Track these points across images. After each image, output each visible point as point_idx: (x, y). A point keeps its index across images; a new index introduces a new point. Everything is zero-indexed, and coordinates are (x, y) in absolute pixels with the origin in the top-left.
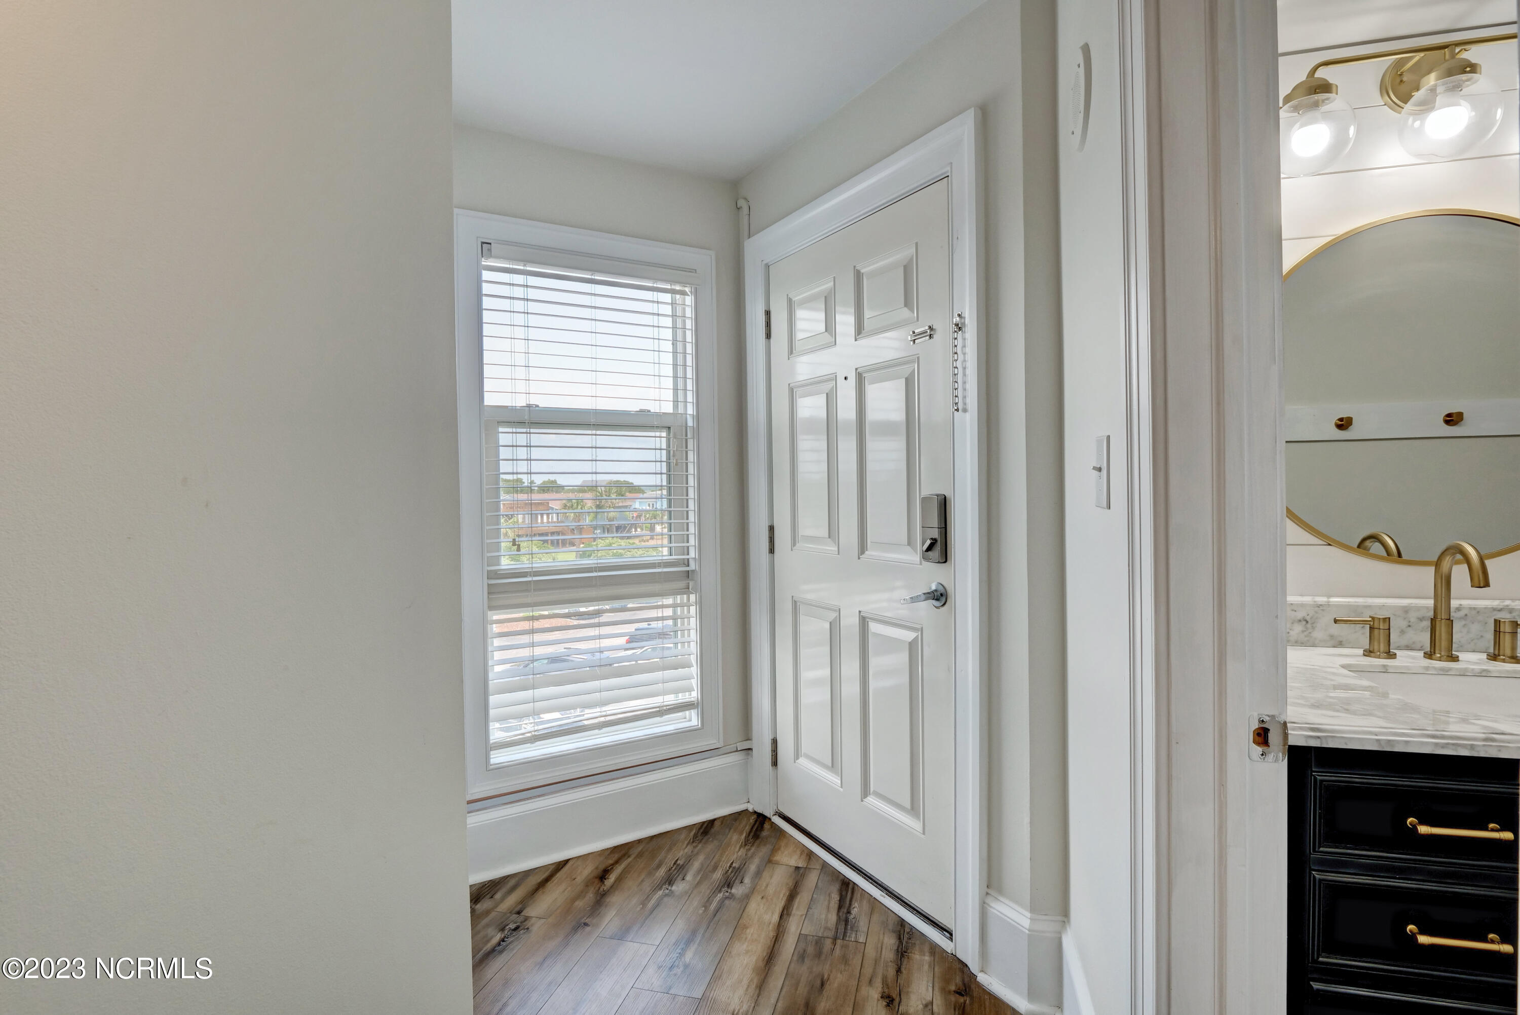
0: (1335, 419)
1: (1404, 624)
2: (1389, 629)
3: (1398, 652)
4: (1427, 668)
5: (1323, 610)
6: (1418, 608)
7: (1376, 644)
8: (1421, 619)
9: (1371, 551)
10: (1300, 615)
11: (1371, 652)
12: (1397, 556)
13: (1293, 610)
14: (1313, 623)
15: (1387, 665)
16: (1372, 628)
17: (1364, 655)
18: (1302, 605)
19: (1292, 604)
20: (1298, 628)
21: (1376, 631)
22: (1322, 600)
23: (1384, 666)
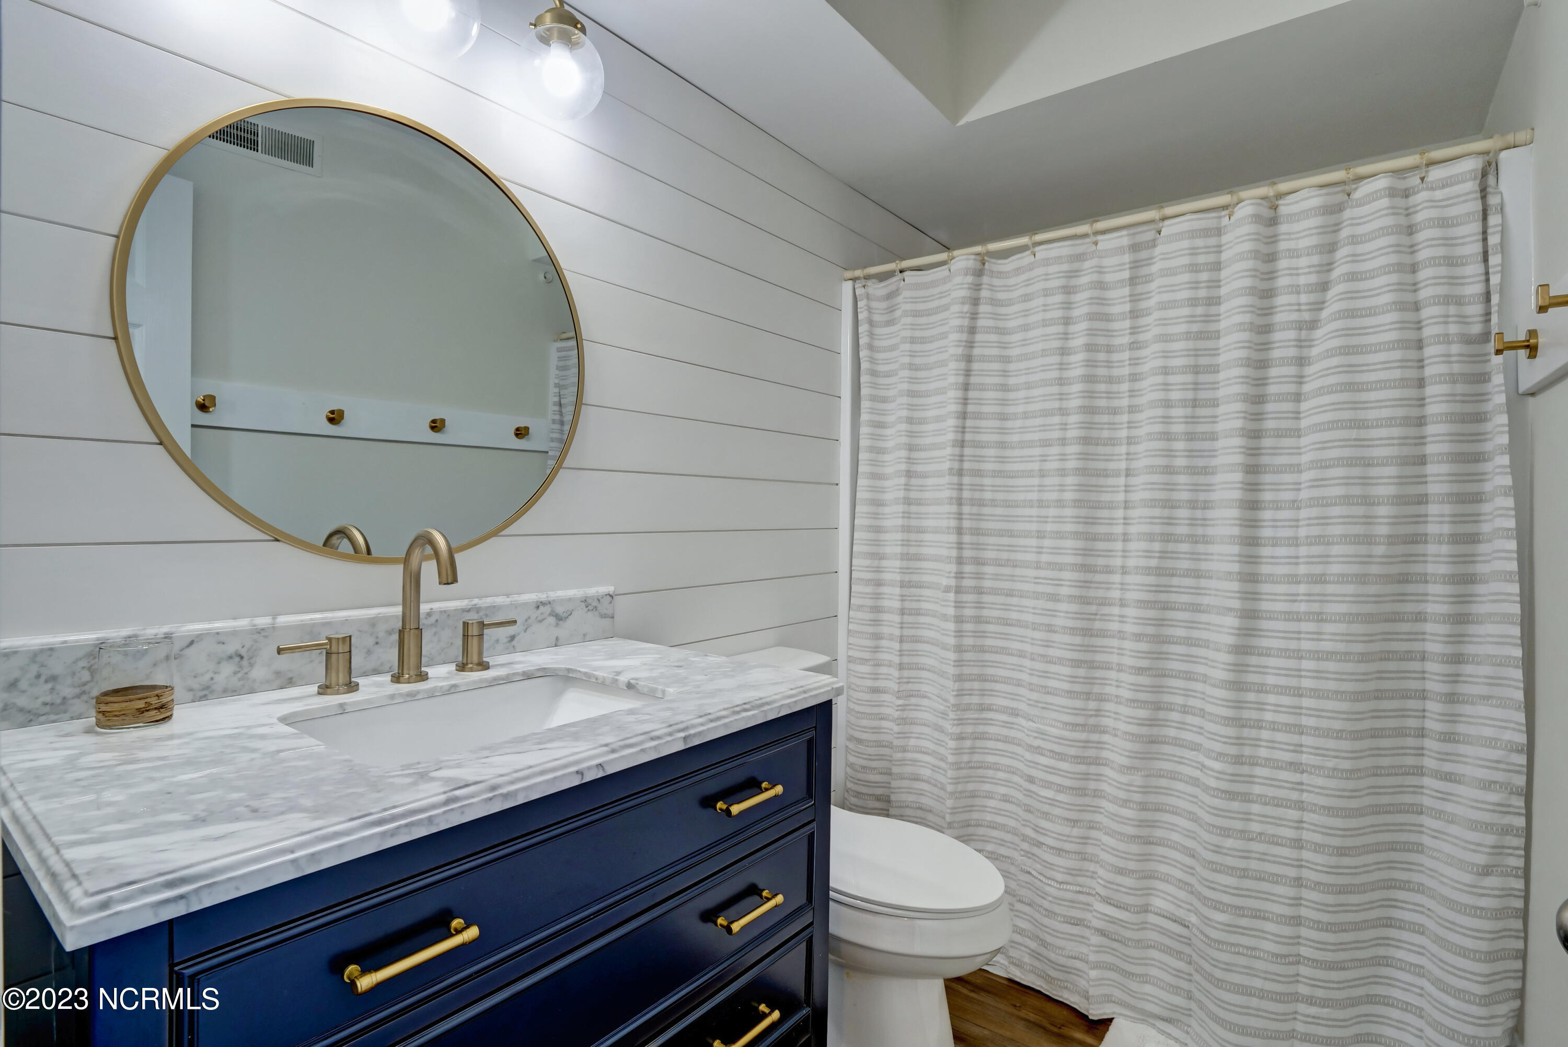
0: (325, 412)
1: (370, 641)
2: (350, 652)
3: (361, 681)
4: (392, 697)
5: (266, 637)
6: (387, 619)
7: (334, 675)
8: (390, 633)
9: (340, 550)
10: (233, 647)
11: (327, 687)
12: (365, 554)
13: (219, 643)
14: (251, 658)
15: (345, 704)
16: (329, 654)
17: (319, 693)
18: (234, 633)
19: (218, 633)
20: (227, 669)
21: (334, 657)
22: (263, 621)
23: (341, 706)
